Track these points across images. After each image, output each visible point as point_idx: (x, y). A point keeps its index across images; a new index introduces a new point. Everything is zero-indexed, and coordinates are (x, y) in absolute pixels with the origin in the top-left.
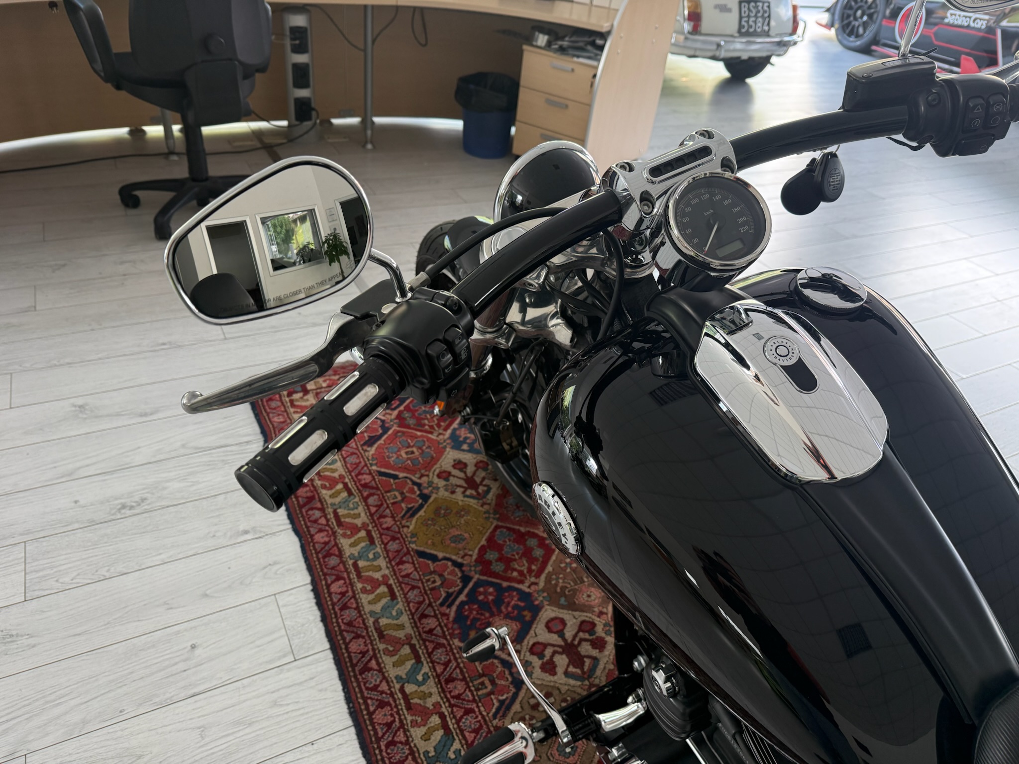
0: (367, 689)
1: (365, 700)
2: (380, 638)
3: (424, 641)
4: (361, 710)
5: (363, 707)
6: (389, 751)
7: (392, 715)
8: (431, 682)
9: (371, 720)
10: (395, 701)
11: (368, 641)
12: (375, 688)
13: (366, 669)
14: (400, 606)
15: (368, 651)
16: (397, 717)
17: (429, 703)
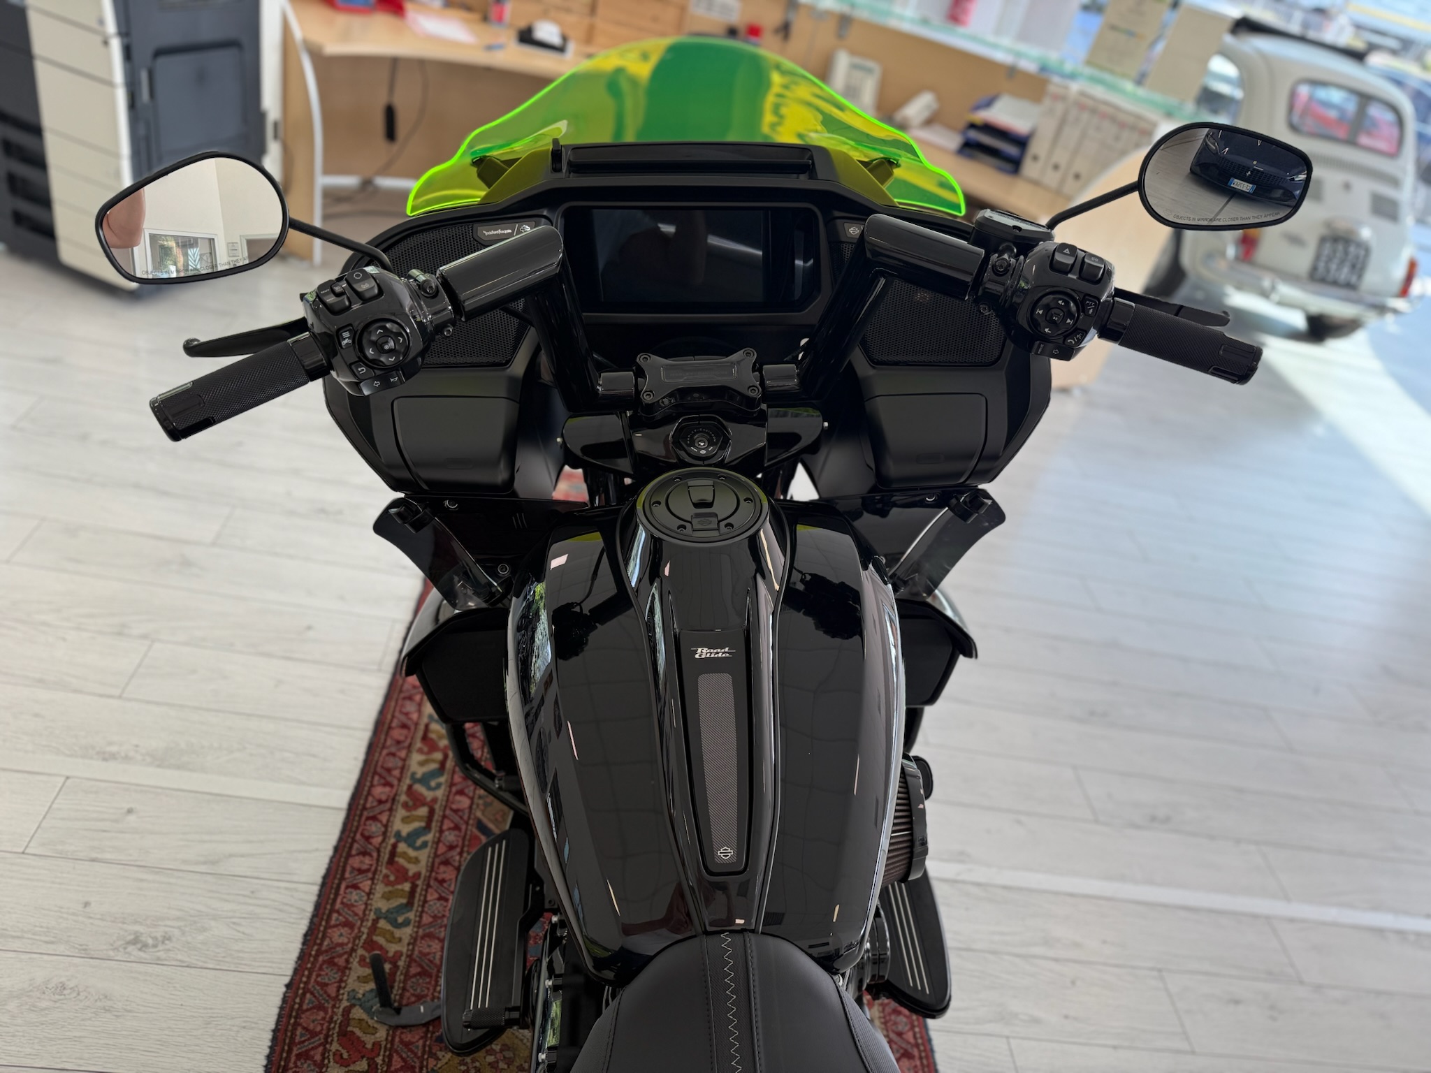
0: (400, 711)
1: (393, 717)
4: (384, 724)
5: (387, 722)
6: (387, 758)
7: (406, 737)
9: (388, 732)
10: (416, 729)
12: (407, 714)
16: (409, 740)
17: (441, 744)
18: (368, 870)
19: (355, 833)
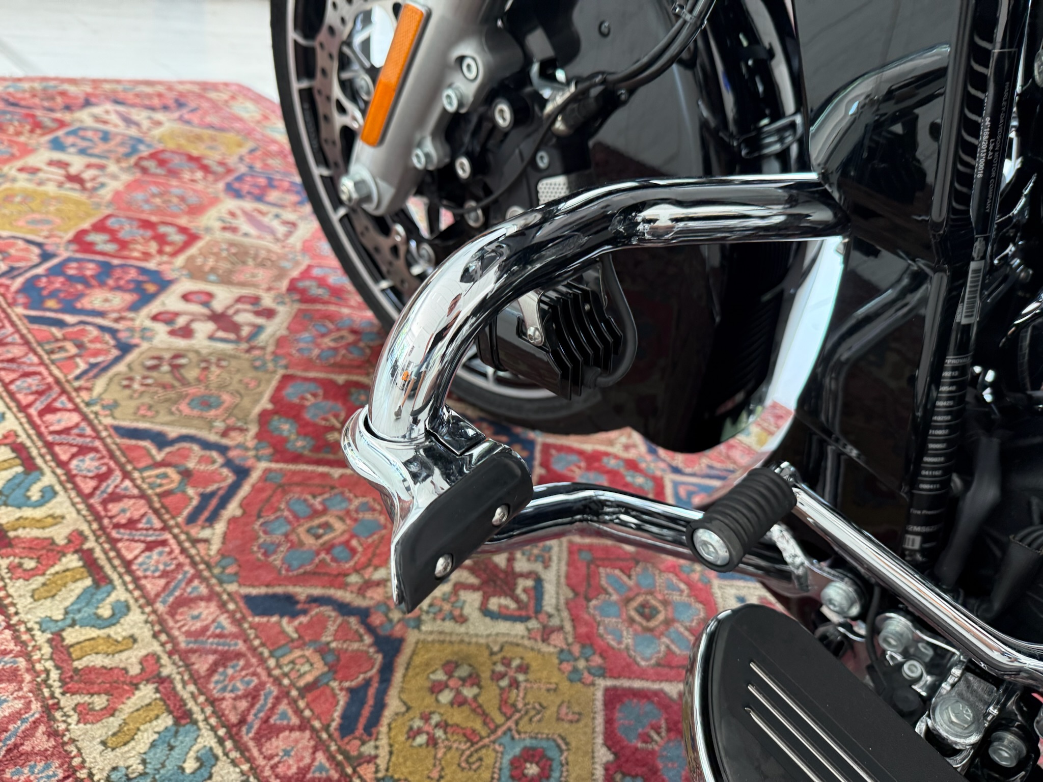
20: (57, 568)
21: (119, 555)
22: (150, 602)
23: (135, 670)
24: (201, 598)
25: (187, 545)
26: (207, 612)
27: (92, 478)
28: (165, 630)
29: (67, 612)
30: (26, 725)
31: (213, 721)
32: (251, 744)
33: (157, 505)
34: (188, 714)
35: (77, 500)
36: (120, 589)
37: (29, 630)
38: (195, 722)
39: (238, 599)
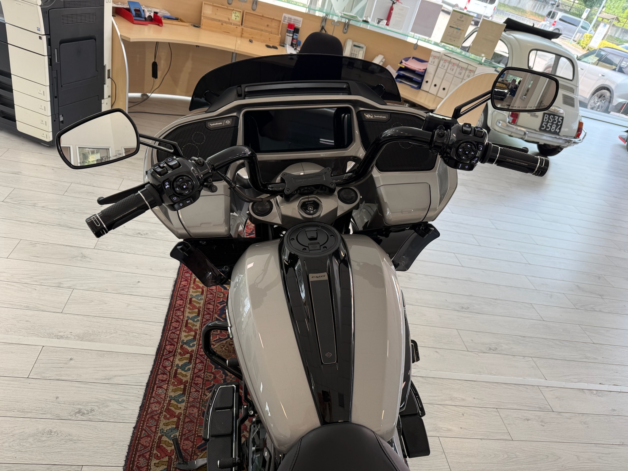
0: (175, 315)
1: (172, 318)
2: (189, 303)
3: (205, 310)
4: (169, 321)
5: (170, 320)
6: (171, 334)
7: (179, 326)
8: (199, 323)
9: (171, 324)
10: (182, 323)
11: (185, 302)
12: (178, 316)
13: (179, 310)
14: (203, 297)
15: (183, 305)
16: (180, 327)
17: (194, 328)
18: (165, 381)
19: (160, 365)
20: (179, 387)
21: (190, 390)
22: (188, 403)
23: (177, 414)
24: (196, 407)
25: (203, 394)
26: (196, 410)
27: (198, 370)
28: (186, 410)
29: (174, 397)
30: (156, 413)
31: (181, 431)
32: (183, 439)
33: (204, 382)
34: (178, 427)
35: (192, 374)
36: (186, 397)
37: (168, 396)
38: (178, 429)
39: (202, 411)
